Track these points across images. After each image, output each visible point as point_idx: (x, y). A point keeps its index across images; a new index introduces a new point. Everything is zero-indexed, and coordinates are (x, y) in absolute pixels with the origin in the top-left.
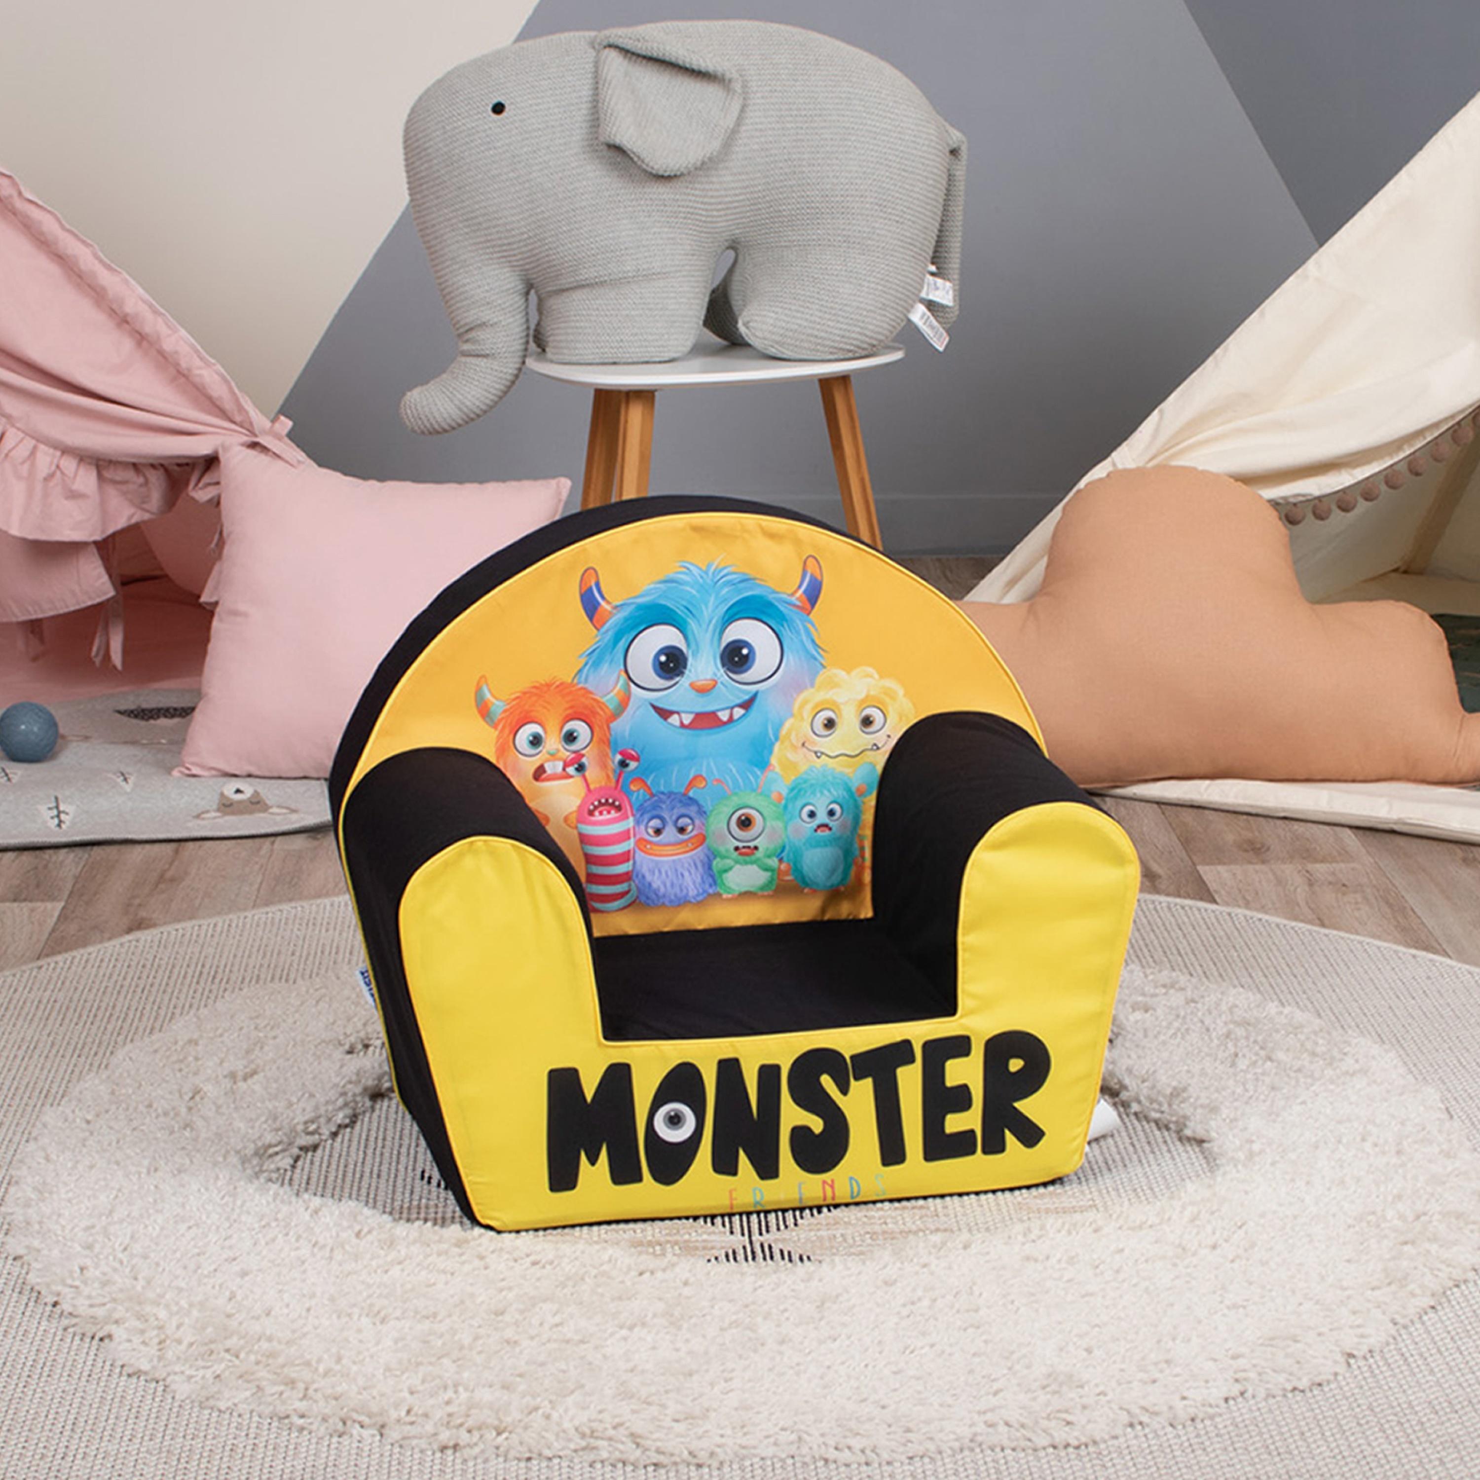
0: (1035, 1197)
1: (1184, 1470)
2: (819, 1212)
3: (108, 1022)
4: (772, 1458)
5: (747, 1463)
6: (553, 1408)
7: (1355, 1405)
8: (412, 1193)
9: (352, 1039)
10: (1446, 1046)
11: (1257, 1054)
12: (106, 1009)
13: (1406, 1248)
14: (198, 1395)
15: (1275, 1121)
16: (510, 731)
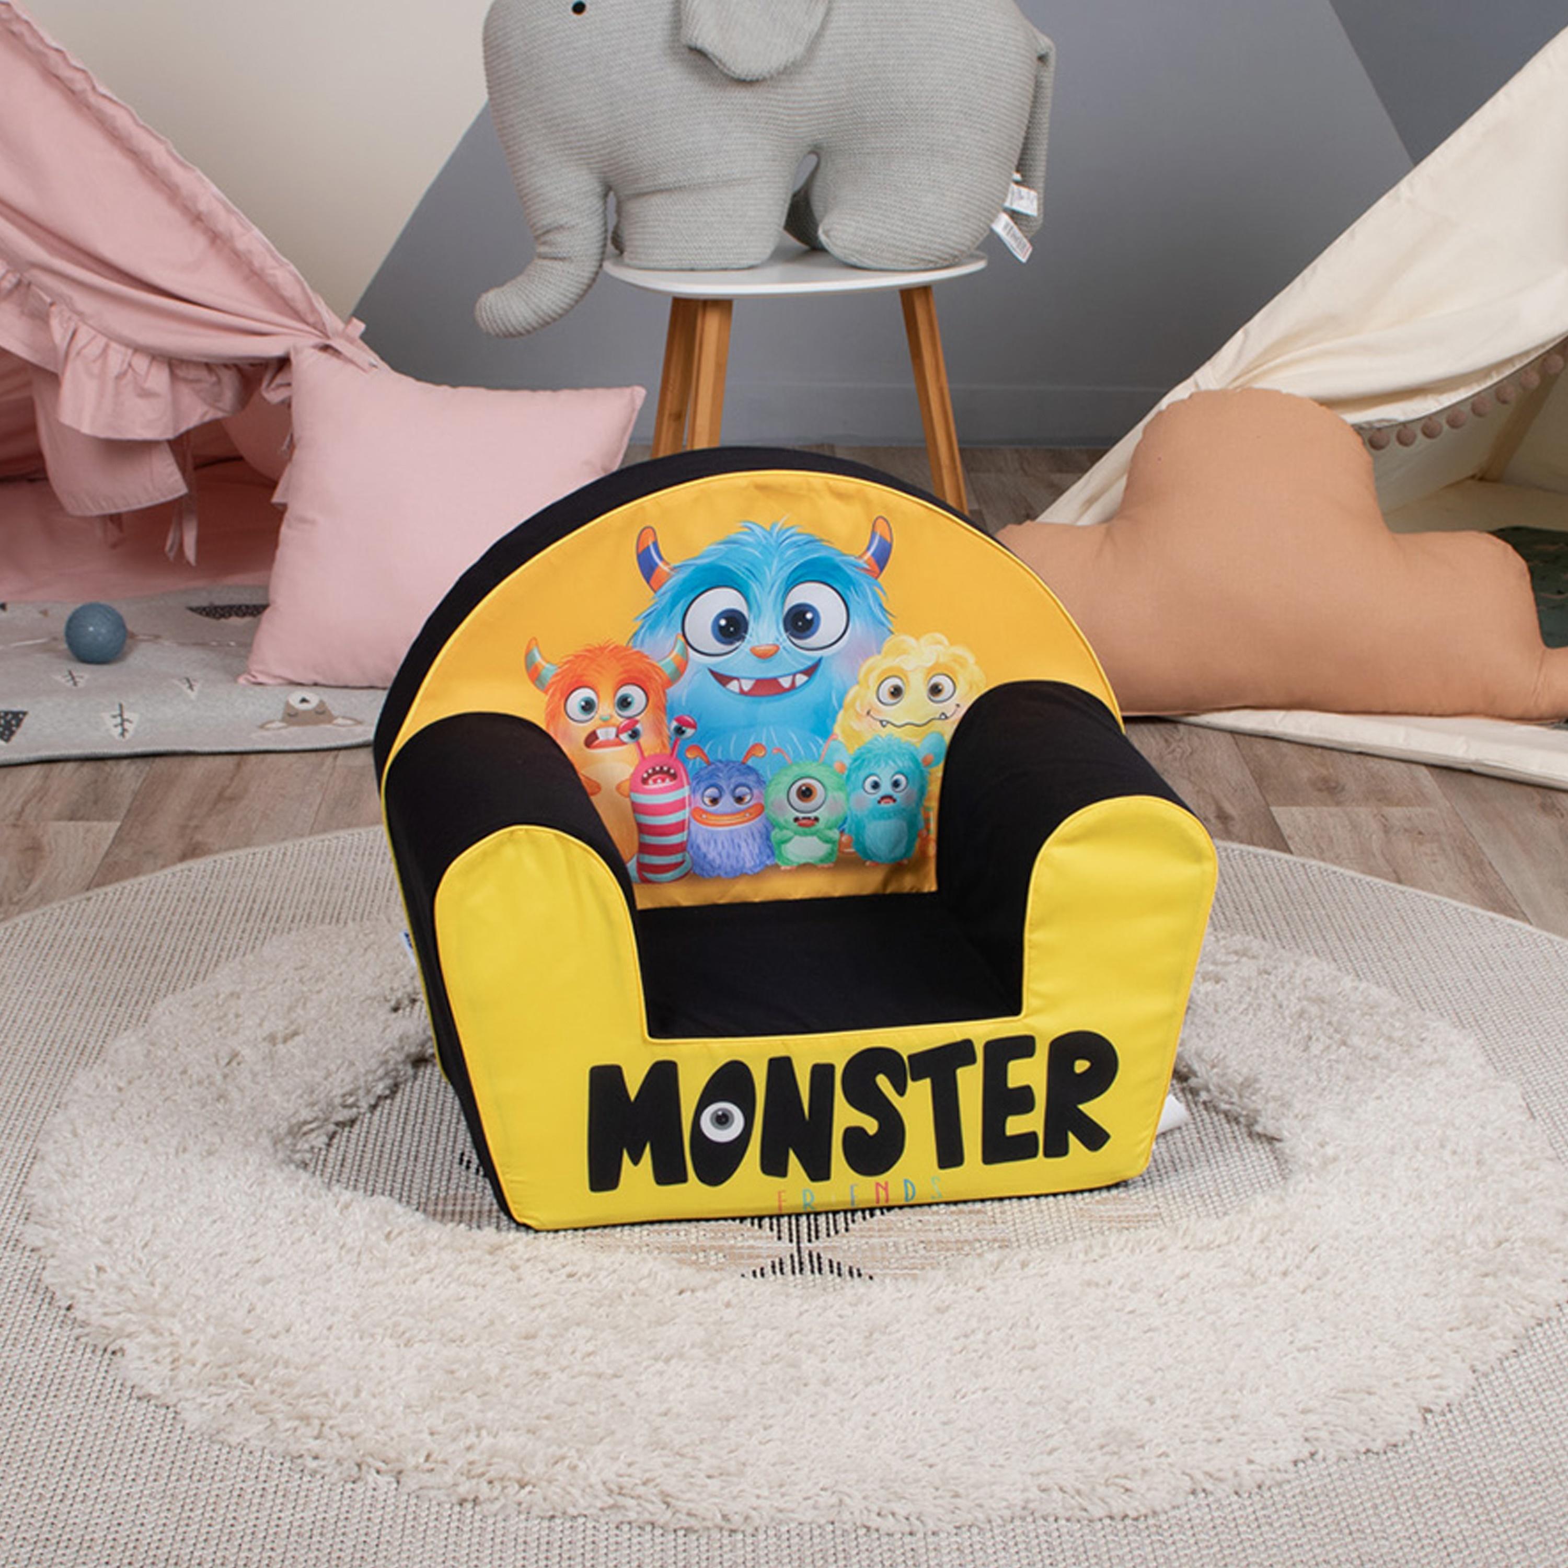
0: (1098, 1202)
1: (1250, 1551)
2: (872, 1215)
3: (153, 965)
4: (810, 1523)
5: (784, 1529)
6: (580, 1458)
7: (1431, 1472)
8: (449, 1180)
9: (399, 994)
10: (1526, 1028)
11: (1331, 1038)
12: (152, 950)
13: (1488, 1281)
14: (209, 1427)
15: (1349, 1119)
16: (562, 695)
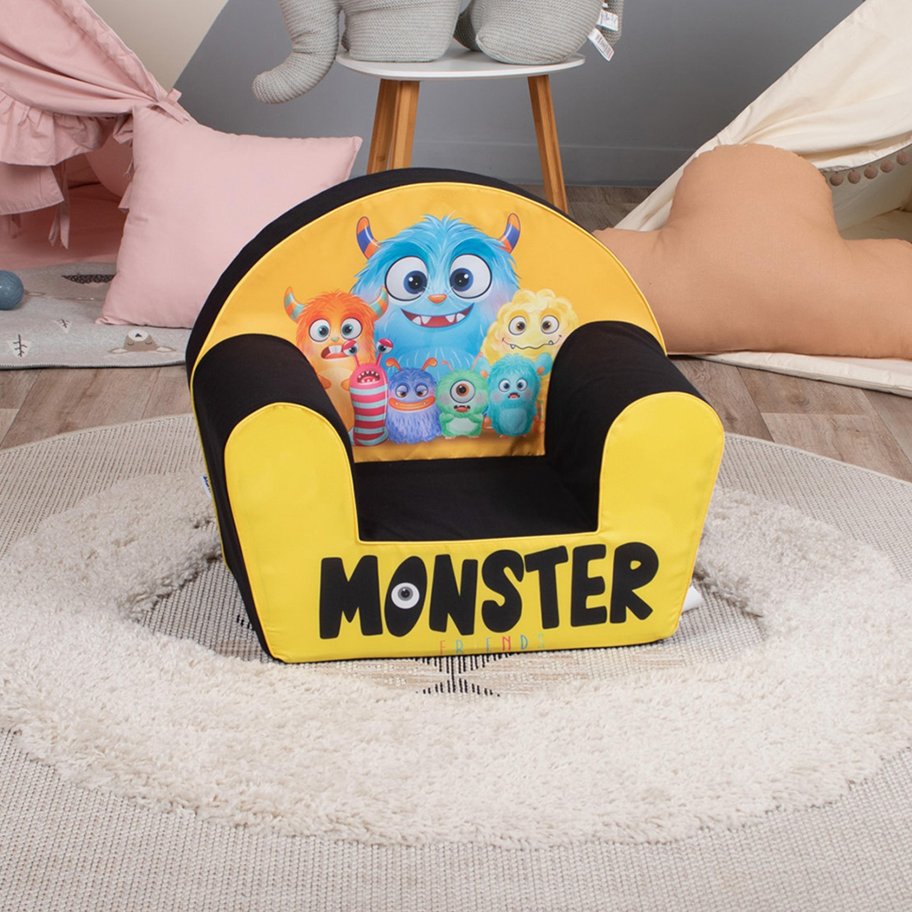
0: (644, 652)
1: (737, 865)
2: (500, 657)
3: (40, 497)
4: (458, 843)
5: (441, 846)
6: (312, 800)
7: (853, 819)
8: (230, 632)
9: (199, 517)
11: (796, 554)
12: (39, 488)
13: (892, 704)
14: (75, 778)
15: (806, 604)
16: (307, 324)
